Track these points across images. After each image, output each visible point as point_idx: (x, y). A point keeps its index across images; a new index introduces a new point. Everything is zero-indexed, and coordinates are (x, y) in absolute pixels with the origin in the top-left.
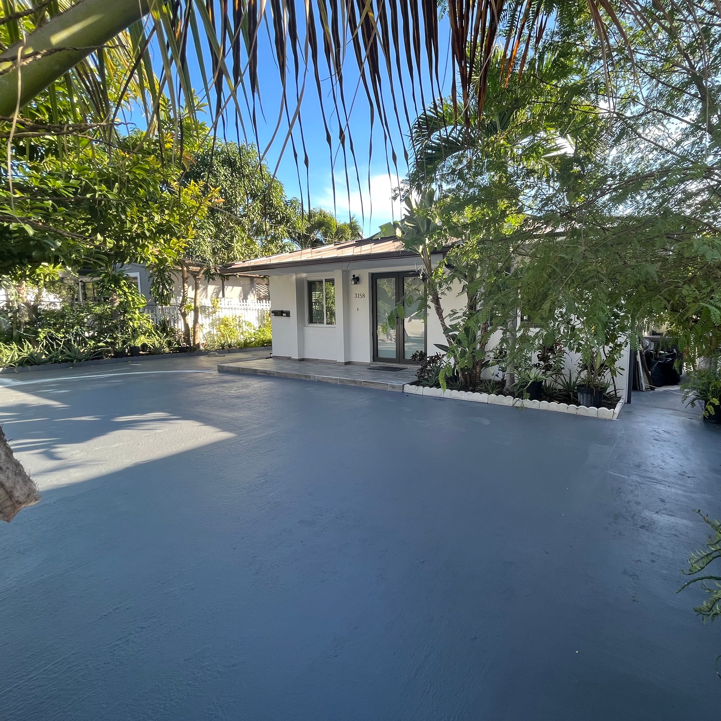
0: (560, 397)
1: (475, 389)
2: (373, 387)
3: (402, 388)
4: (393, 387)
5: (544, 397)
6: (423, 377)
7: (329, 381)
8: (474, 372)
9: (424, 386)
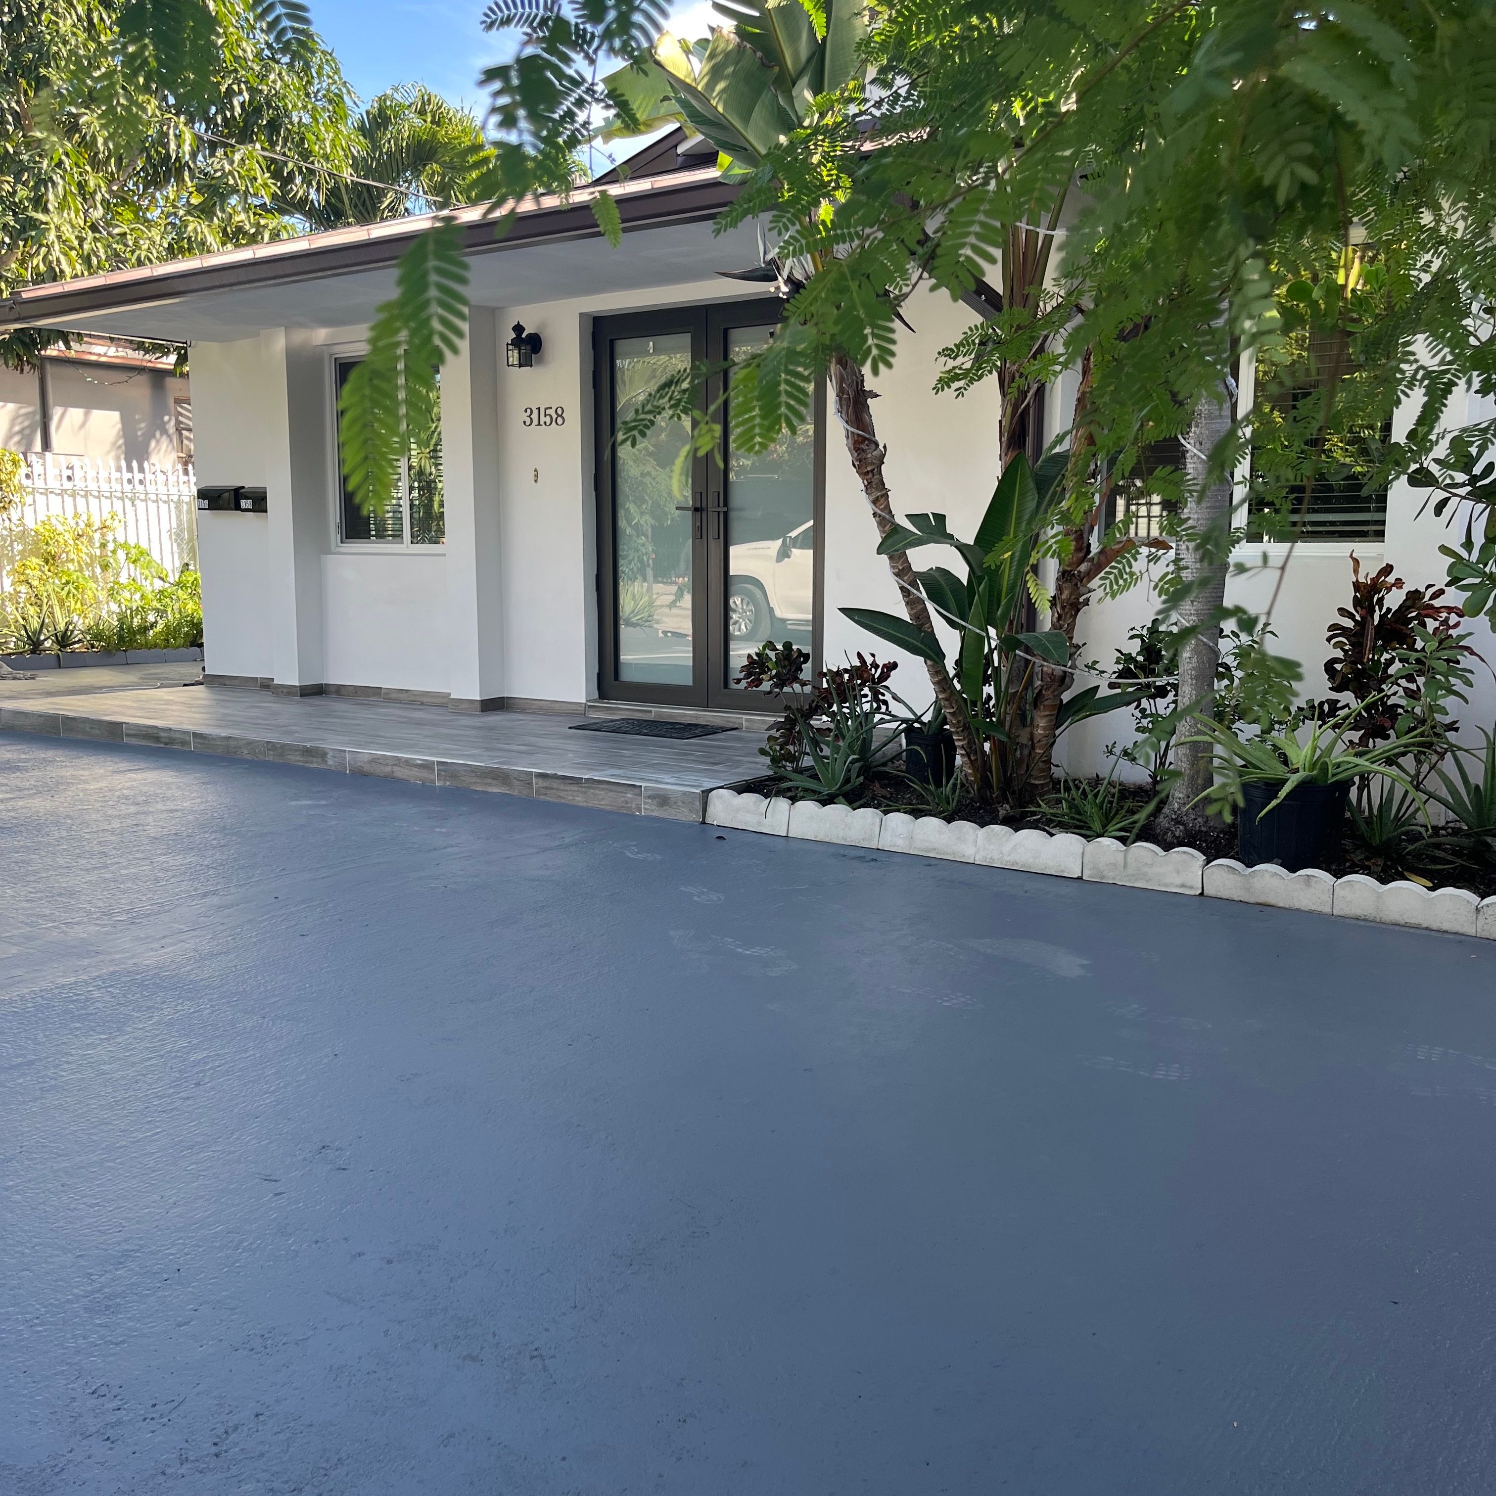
0: (1435, 860)
1: (1025, 815)
2: (579, 800)
3: (698, 805)
4: (663, 799)
5: (1358, 857)
6: (792, 758)
7: (400, 772)
8: (1024, 739)
9: (794, 800)
